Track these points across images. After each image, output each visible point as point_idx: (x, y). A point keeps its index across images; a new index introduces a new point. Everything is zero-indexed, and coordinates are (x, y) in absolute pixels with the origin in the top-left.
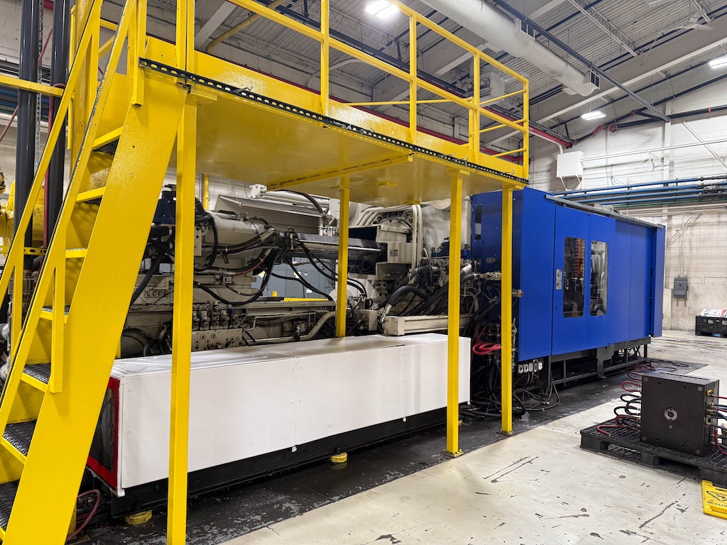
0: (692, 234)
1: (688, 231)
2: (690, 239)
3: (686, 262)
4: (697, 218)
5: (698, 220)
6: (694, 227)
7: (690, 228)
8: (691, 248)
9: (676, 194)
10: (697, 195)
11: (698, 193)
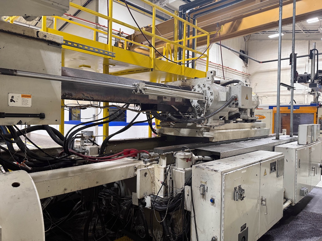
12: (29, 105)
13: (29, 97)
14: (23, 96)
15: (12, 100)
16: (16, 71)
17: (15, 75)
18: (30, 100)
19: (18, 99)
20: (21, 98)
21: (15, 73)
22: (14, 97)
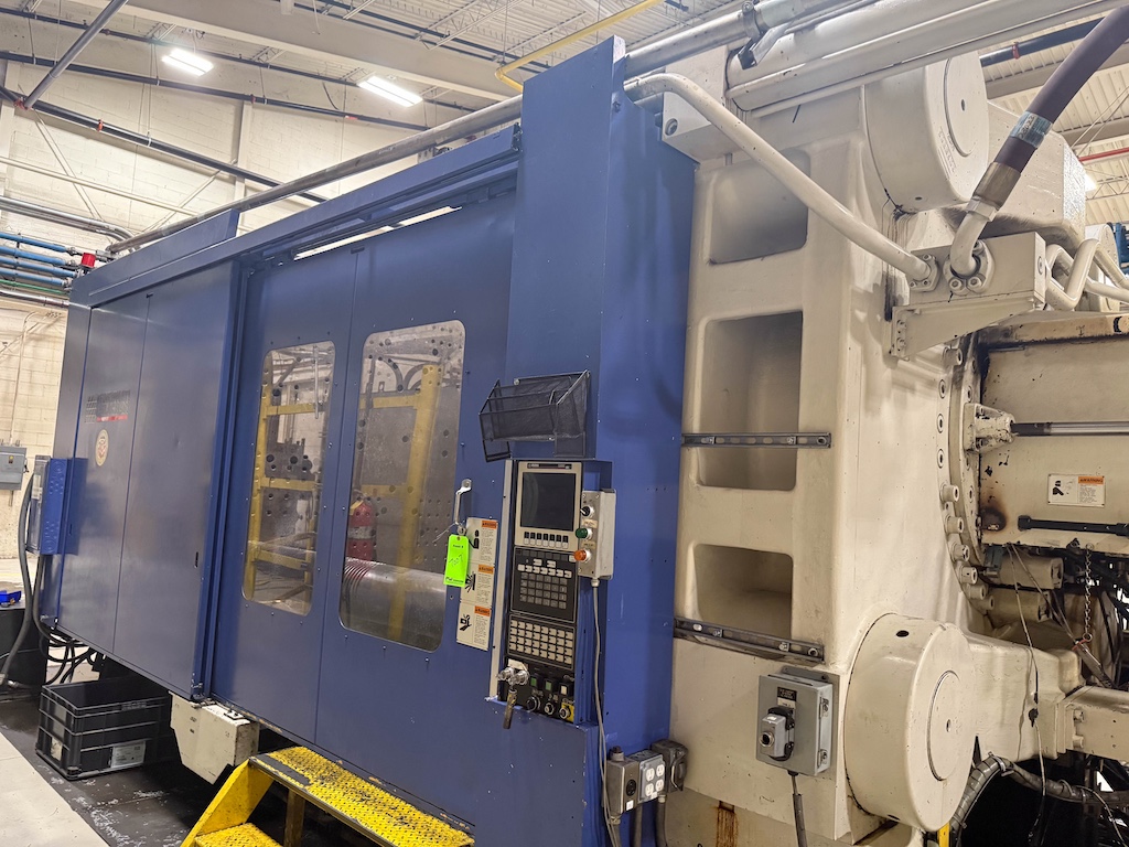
0: (35, 357)
1: (28, 349)
2: (31, 366)
3: (20, 412)
4: (49, 326)
5: (51, 331)
6: (40, 343)
7: (32, 343)
8: (32, 384)
9: (15, 266)
10: (63, 282)
11: (64, 276)
12: (1099, 501)
13: (1098, 481)
14: (1083, 480)
15: (1056, 491)
16: (1049, 424)
17: (1049, 435)
18: (1099, 488)
19: (1070, 488)
20: (1077, 486)
21: (1046, 431)
22: (1062, 483)
